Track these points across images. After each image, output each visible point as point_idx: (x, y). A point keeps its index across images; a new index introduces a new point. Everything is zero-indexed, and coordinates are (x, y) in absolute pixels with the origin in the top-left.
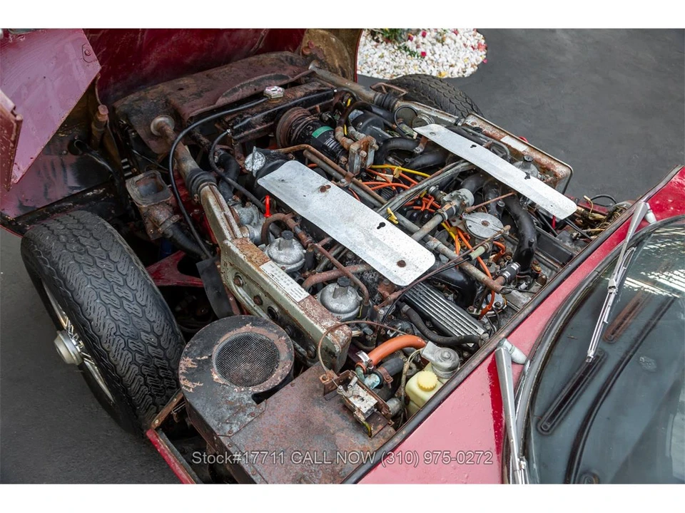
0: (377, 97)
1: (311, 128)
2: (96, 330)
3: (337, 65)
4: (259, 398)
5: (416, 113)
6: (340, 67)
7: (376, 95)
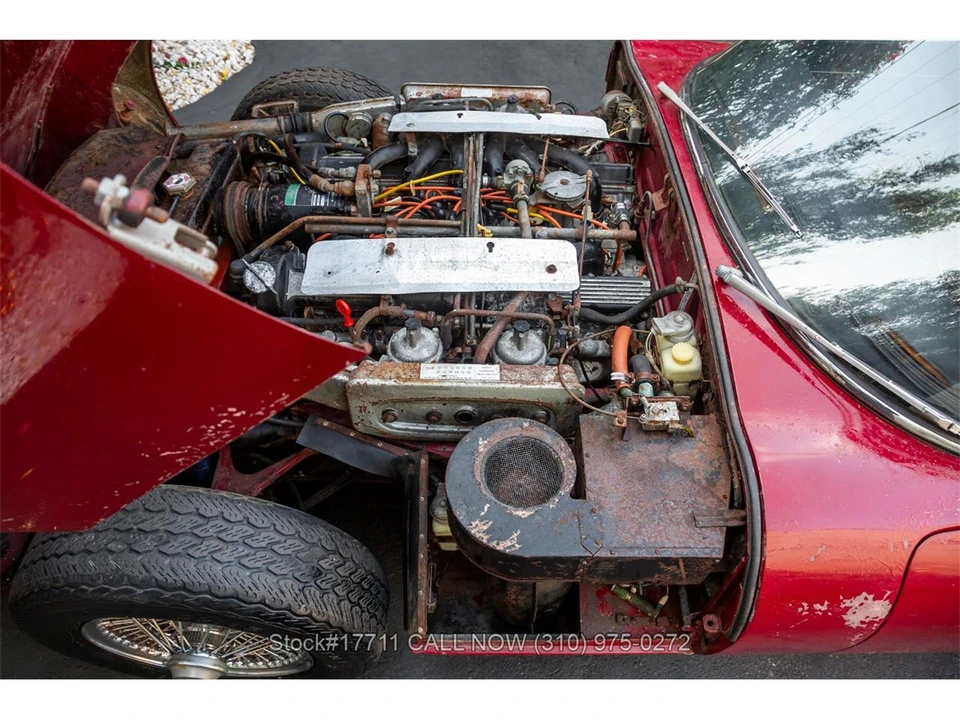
0: (283, 124)
1: (277, 197)
2: (278, 605)
3: (145, 121)
4: (579, 492)
5: (346, 117)
6: (148, 120)
7: (279, 122)
